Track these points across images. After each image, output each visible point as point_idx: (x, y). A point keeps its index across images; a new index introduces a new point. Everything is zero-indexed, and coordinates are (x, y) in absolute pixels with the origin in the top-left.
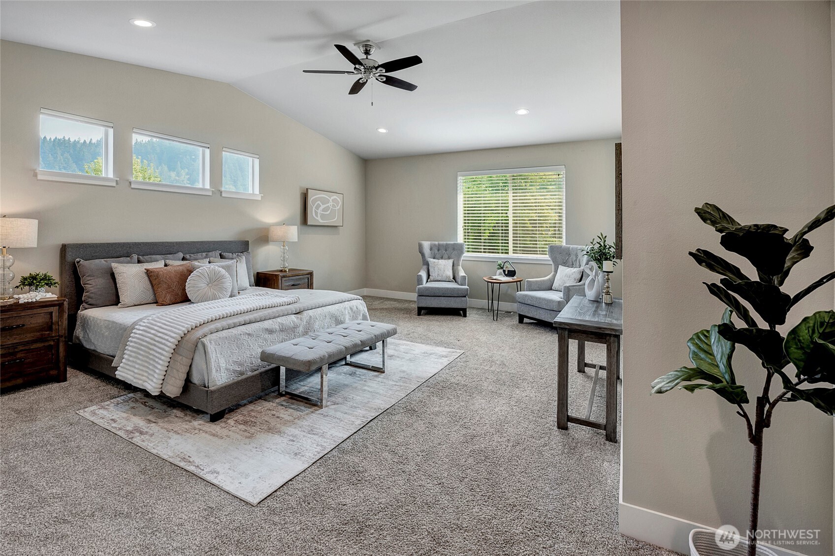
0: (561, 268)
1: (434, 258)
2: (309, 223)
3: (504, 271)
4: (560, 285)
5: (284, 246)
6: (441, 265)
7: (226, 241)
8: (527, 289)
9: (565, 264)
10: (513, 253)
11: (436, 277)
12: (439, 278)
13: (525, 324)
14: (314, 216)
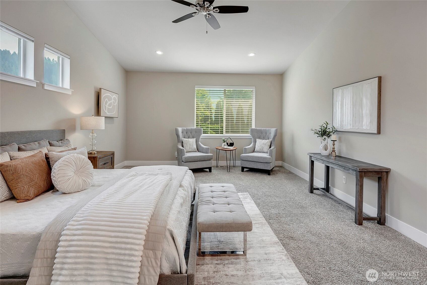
0: (258, 141)
1: (184, 138)
2: (101, 116)
3: (227, 144)
4: (260, 149)
5: (92, 133)
6: (190, 142)
7: (49, 130)
8: (244, 153)
9: (260, 138)
10: (226, 133)
11: (189, 149)
12: (190, 150)
13: (245, 172)
14: (105, 110)
